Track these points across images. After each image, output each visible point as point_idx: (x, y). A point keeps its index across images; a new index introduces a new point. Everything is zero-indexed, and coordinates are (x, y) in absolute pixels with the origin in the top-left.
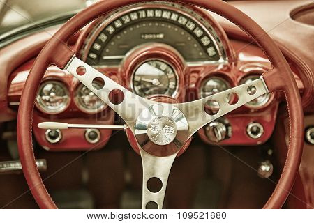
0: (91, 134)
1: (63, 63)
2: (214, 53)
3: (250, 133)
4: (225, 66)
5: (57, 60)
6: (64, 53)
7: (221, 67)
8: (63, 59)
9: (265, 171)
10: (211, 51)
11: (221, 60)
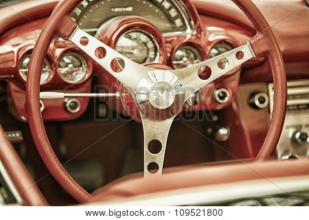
0: (72, 104)
1: (67, 33)
2: (181, 24)
3: (218, 99)
4: (192, 35)
5: (63, 31)
6: (68, 25)
7: (189, 37)
8: (67, 30)
9: (224, 135)
10: (178, 22)
11: (189, 30)
